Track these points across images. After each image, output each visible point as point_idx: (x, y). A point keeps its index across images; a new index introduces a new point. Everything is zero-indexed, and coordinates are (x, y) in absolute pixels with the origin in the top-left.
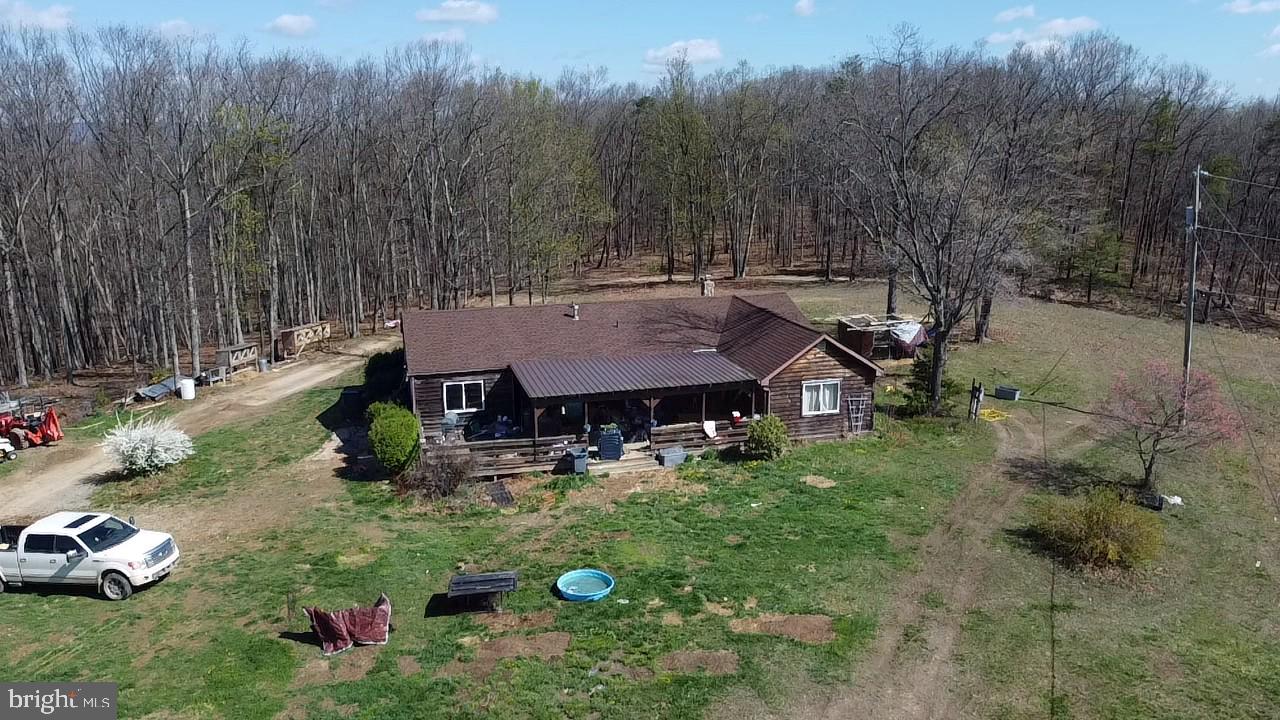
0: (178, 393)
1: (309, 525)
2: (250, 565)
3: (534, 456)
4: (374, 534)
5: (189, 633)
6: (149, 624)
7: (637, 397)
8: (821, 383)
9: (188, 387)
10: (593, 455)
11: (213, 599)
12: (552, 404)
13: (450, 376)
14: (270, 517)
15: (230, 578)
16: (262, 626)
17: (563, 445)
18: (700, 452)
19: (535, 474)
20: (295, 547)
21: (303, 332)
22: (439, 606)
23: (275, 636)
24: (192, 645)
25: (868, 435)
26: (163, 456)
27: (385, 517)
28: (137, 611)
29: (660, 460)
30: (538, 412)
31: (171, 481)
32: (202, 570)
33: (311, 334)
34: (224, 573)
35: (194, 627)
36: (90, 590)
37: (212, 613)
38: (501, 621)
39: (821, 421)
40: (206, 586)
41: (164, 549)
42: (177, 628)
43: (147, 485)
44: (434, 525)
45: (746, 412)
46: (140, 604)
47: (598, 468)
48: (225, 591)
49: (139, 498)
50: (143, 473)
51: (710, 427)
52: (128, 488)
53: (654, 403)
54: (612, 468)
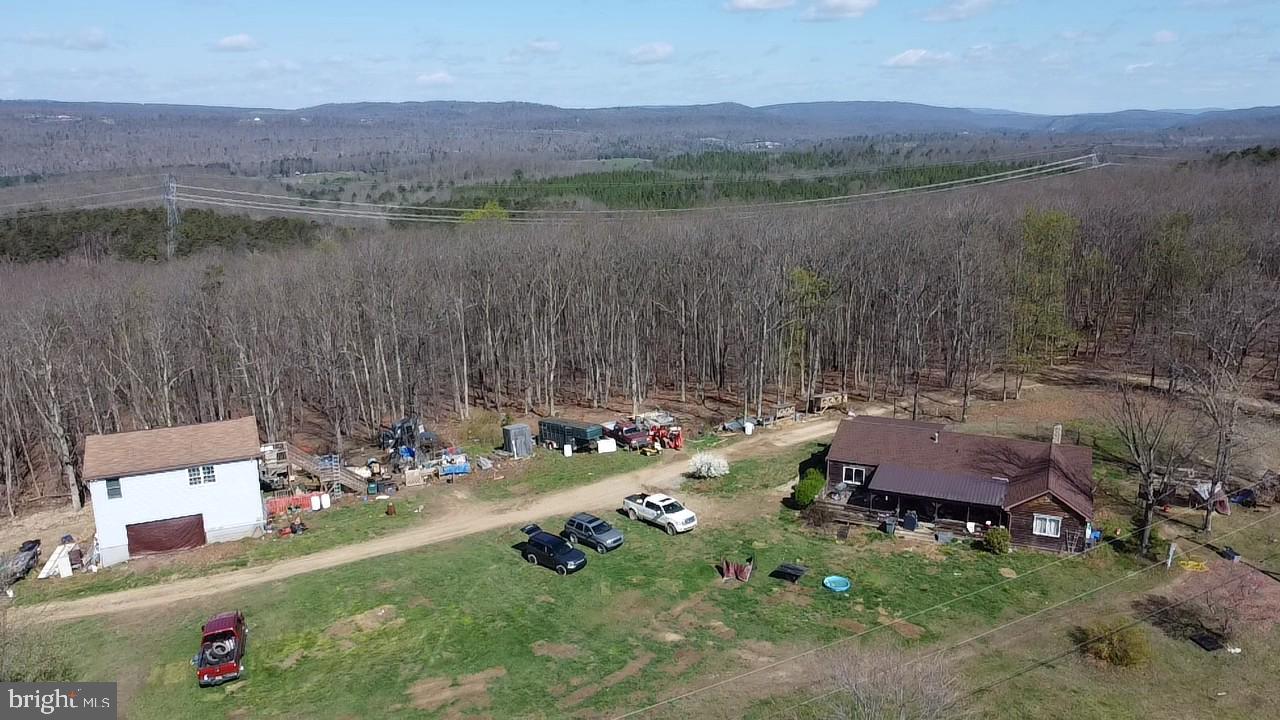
0: (744, 429)
1: (753, 524)
2: (722, 534)
3: (870, 518)
4: (776, 536)
5: (687, 555)
6: (676, 548)
7: (928, 500)
8: (1048, 517)
9: (749, 427)
10: (900, 524)
11: (701, 545)
12: (881, 494)
13: (848, 464)
14: (741, 515)
15: (712, 539)
16: (712, 560)
17: (884, 516)
18: (963, 538)
19: (867, 527)
20: (742, 532)
21: (827, 399)
22: (777, 574)
23: (713, 566)
24: (687, 560)
25: (1079, 556)
26: (713, 472)
27: (786, 529)
28: (675, 541)
29: (937, 538)
30: (872, 496)
31: (715, 485)
32: (703, 532)
33: (833, 400)
34: (710, 536)
35: (690, 553)
36: (662, 528)
37: (699, 551)
38: (796, 587)
39: (1045, 540)
40: (702, 539)
41: (691, 519)
42: (685, 552)
43: (703, 485)
44: (804, 539)
45: (995, 522)
46: (677, 539)
47: (901, 532)
48: (708, 543)
49: (698, 490)
50: (704, 478)
51: (971, 526)
52: (696, 484)
53: (938, 506)
54: (908, 535)
